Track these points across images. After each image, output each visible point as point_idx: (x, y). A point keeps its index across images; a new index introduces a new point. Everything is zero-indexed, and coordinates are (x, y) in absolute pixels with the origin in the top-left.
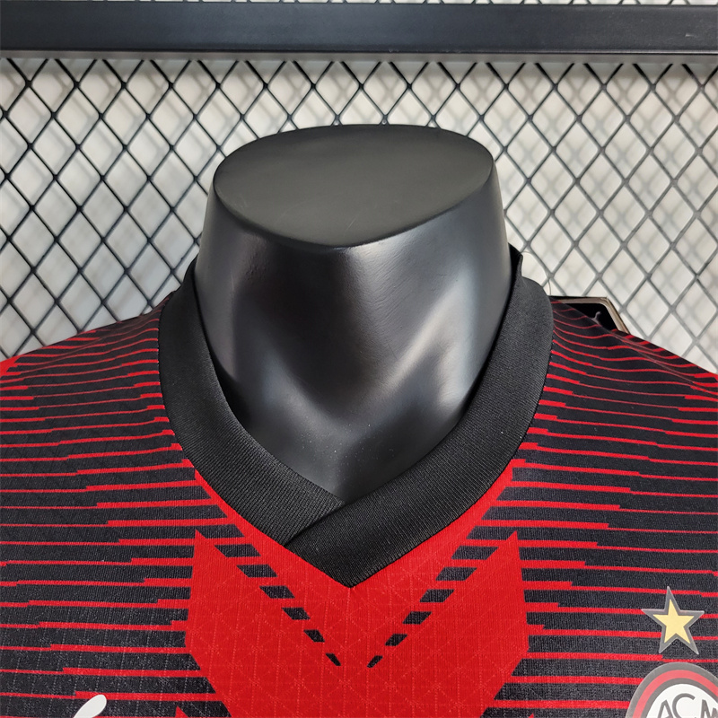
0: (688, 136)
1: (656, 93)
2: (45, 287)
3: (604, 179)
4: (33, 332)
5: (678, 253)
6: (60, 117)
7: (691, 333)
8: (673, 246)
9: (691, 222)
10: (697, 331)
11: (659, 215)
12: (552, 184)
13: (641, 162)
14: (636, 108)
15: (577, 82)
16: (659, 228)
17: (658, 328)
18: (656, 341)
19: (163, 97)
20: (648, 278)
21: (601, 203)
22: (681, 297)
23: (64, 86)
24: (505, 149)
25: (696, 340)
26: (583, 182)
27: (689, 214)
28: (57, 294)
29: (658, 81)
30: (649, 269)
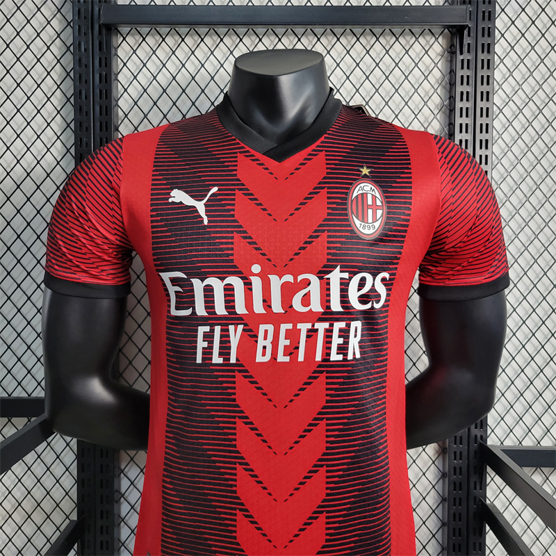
4: (165, 116)
24: (328, 52)
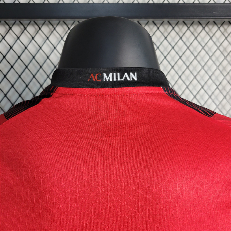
0: (215, 43)
1: (205, 30)
2: (16, 91)
3: (189, 56)
5: (212, 79)
6: (20, 38)
7: (216, 104)
8: (210, 77)
9: (216, 70)
10: (218, 103)
11: (206, 68)
12: (173, 58)
13: (200, 51)
14: (199, 34)
15: (181, 26)
16: (206, 72)
17: (205, 103)
18: (205, 106)
19: (52, 32)
20: (203, 87)
21: (188, 64)
22: (213, 93)
23: (21, 29)
25: (217, 106)
26: (182, 58)
27: (215, 67)
28: (20, 93)
29: (205, 26)
30: (203, 84)
